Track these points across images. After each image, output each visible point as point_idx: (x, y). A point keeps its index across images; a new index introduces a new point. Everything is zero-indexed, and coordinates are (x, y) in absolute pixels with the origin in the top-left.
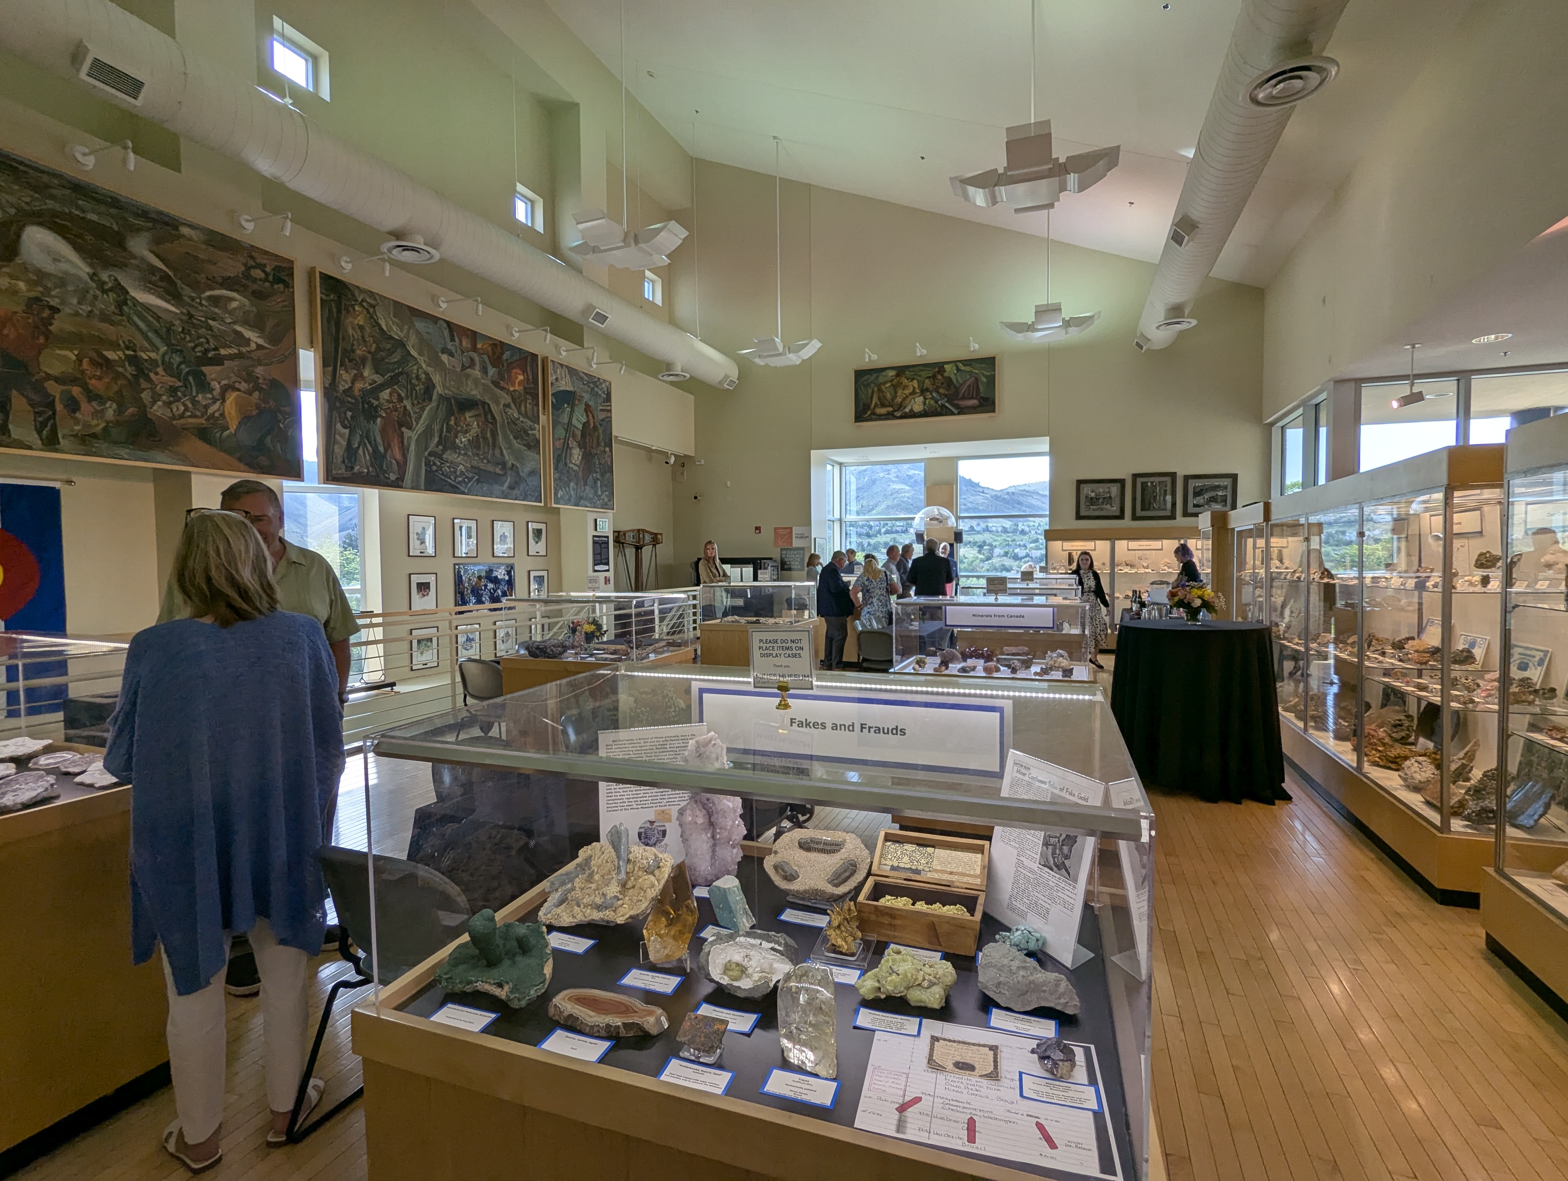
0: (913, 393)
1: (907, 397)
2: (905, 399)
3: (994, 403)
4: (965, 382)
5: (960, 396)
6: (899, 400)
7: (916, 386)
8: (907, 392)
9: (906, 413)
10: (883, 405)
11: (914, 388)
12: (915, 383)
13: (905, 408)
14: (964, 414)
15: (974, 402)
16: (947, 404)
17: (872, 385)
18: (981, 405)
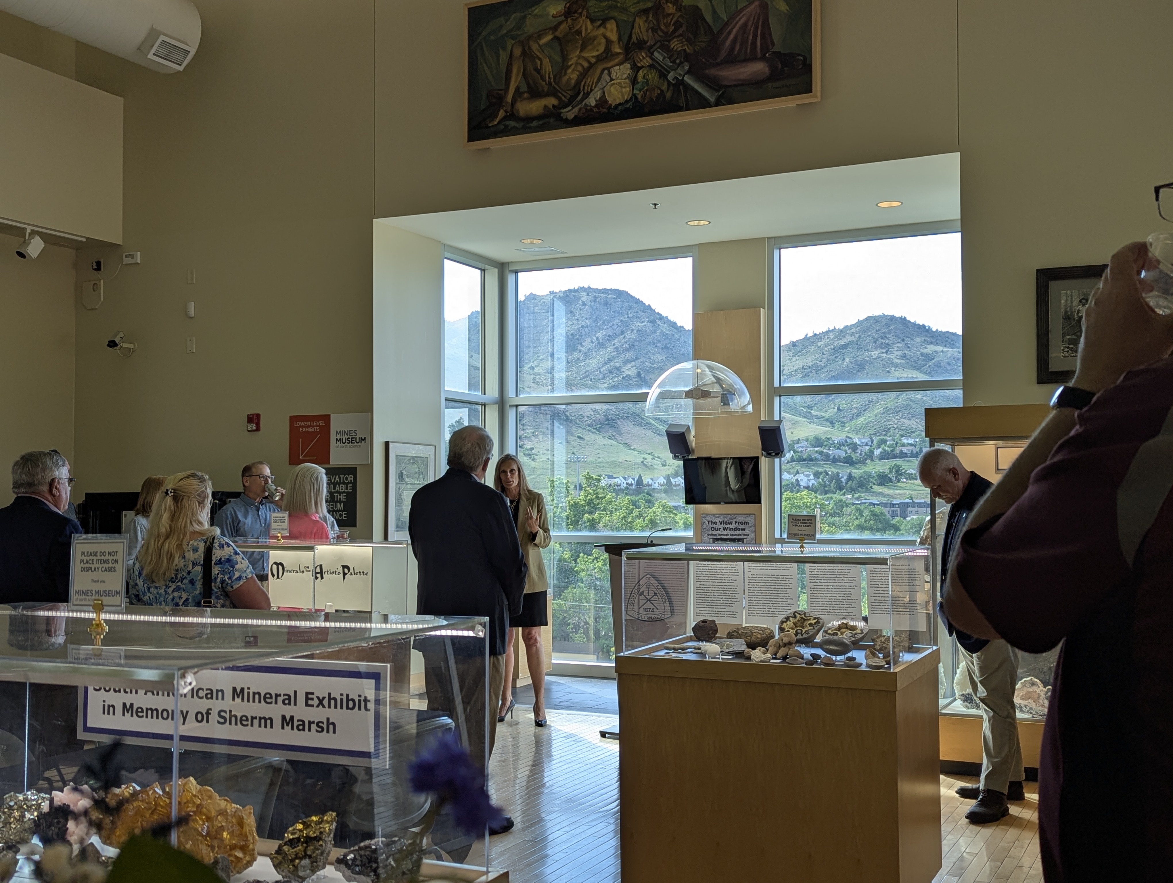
0: (607, 55)
1: (591, 66)
2: (585, 73)
3: (808, 68)
4: (731, 18)
5: (724, 53)
6: (572, 75)
7: (613, 36)
8: (591, 54)
9: (588, 110)
10: (535, 94)
11: (609, 42)
12: (611, 31)
13: (587, 95)
14: (731, 101)
15: (758, 68)
16: (688, 79)
17: (510, 43)
18: (774, 76)
